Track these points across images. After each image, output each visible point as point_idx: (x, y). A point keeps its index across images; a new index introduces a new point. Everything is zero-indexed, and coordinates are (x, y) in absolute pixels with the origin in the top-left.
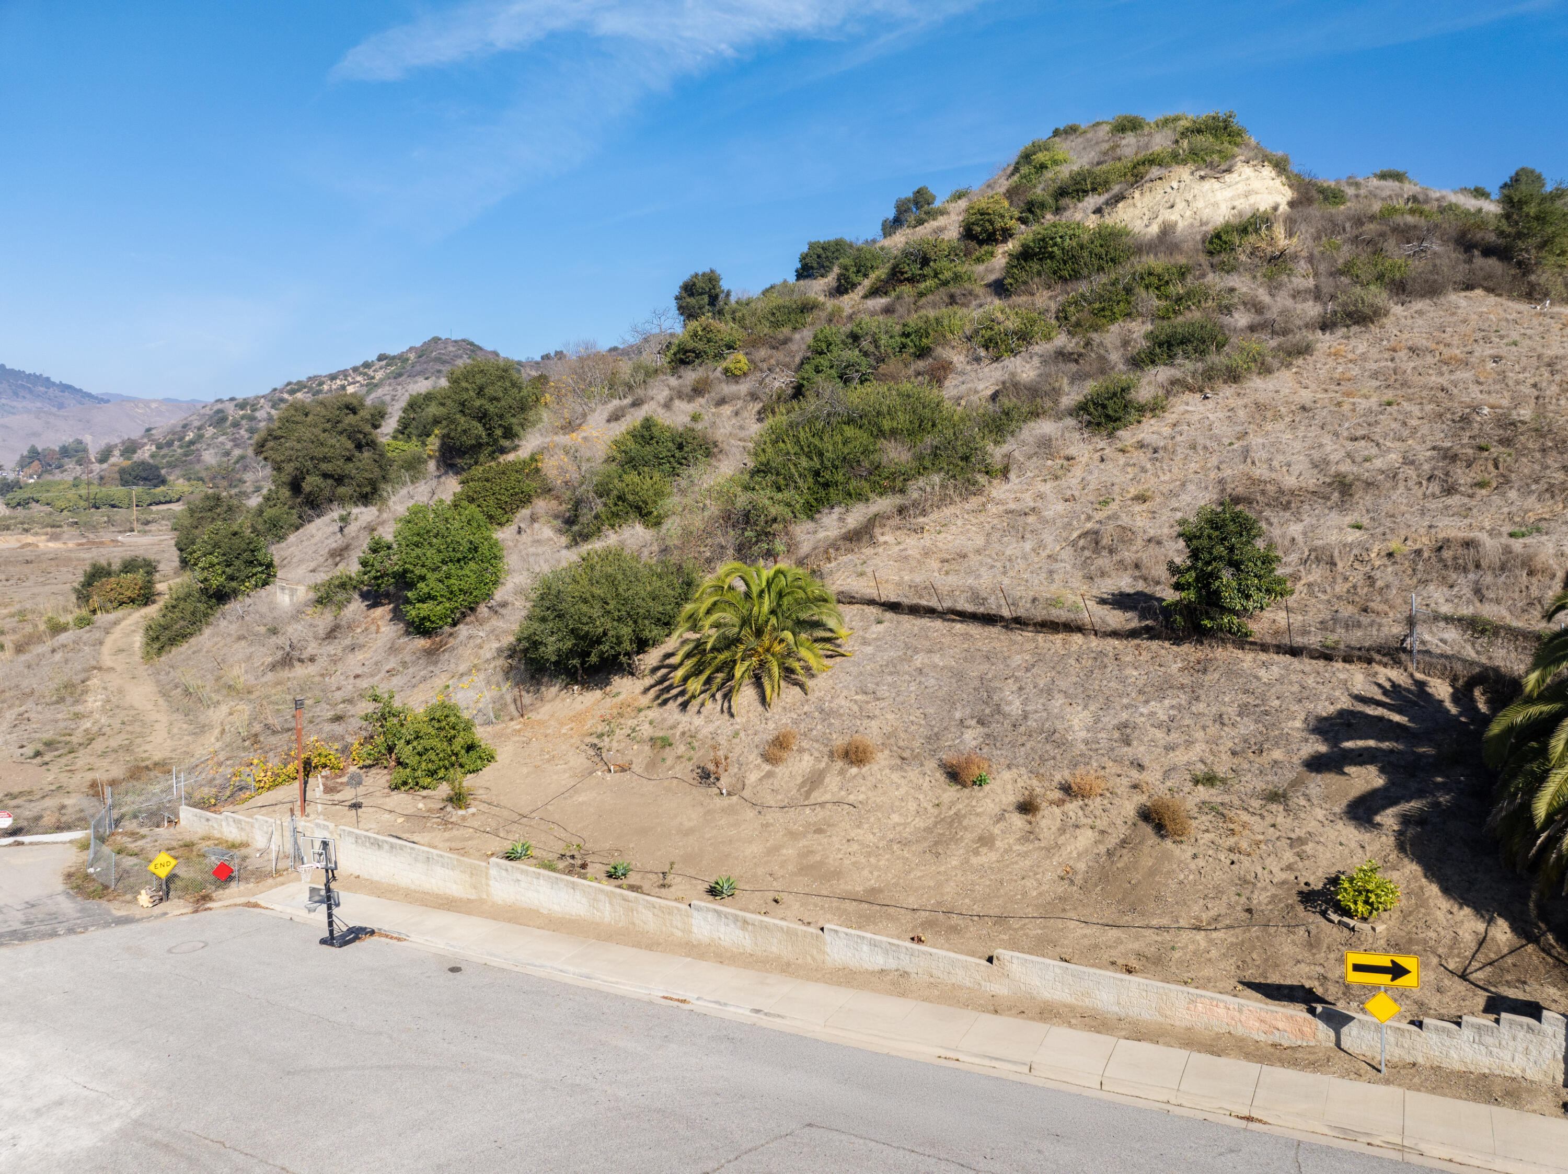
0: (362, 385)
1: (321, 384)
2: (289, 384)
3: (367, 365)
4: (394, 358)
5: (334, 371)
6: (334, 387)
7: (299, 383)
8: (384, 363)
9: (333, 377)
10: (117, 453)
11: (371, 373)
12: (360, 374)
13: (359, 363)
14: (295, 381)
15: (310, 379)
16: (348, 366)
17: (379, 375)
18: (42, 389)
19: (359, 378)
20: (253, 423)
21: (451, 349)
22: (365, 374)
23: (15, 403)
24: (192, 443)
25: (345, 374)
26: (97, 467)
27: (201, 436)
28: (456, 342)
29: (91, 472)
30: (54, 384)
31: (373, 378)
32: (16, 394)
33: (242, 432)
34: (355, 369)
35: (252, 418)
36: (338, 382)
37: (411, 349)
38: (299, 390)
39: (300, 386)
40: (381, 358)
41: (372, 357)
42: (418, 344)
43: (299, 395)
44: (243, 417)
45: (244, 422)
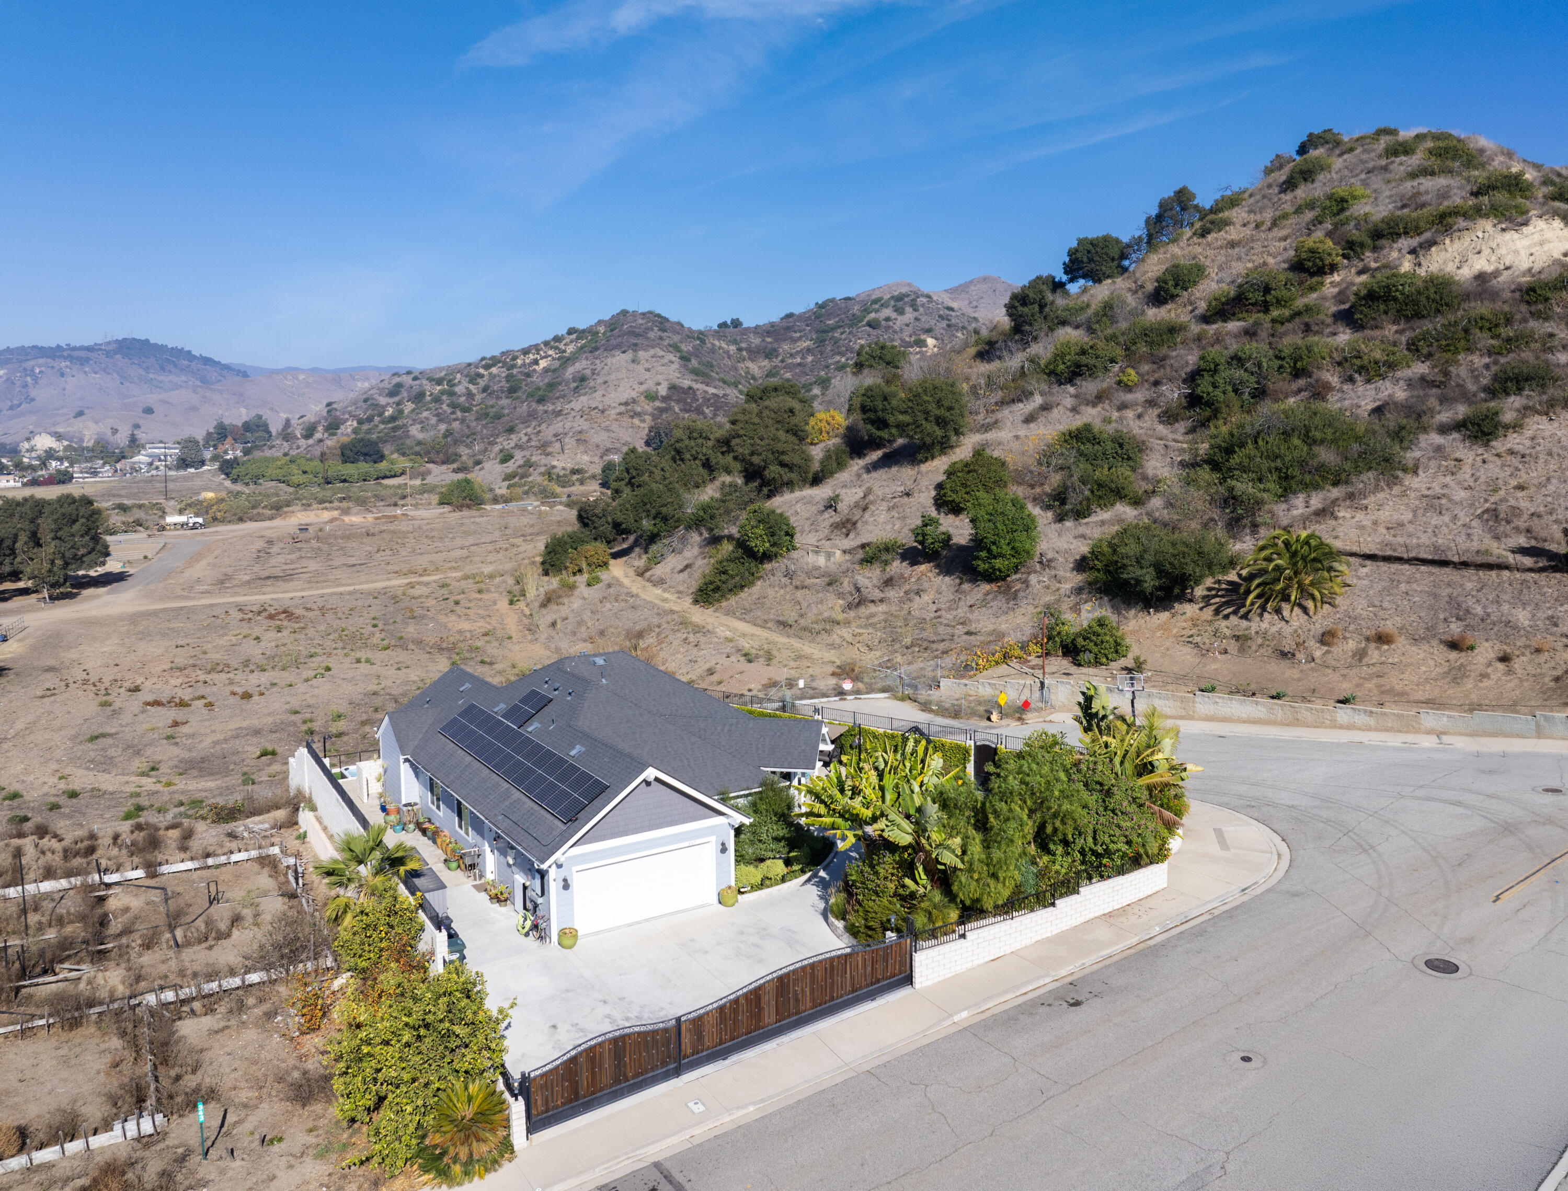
0: (554, 359)
1: (515, 358)
2: (483, 359)
3: (557, 339)
4: (583, 331)
5: (526, 345)
6: (527, 361)
7: (493, 358)
8: (574, 336)
9: (526, 352)
10: (320, 428)
11: (562, 346)
12: (552, 348)
13: (549, 337)
14: (488, 356)
15: (503, 353)
16: (539, 340)
17: (570, 349)
18: (186, 362)
19: (550, 352)
20: (454, 398)
21: (641, 321)
22: (556, 348)
23: (162, 378)
24: (393, 419)
25: (537, 348)
26: (303, 443)
27: (401, 412)
28: (643, 314)
29: (298, 448)
30: (195, 356)
31: (564, 351)
32: (163, 368)
33: (444, 407)
34: (546, 343)
35: (451, 394)
36: (531, 356)
37: (600, 322)
38: (494, 365)
39: (494, 361)
40: (571, 332)
41: (562, 331)
42: (607, 317)
43: (494, 370)
44: (443, 392)
45: (444, 397)
